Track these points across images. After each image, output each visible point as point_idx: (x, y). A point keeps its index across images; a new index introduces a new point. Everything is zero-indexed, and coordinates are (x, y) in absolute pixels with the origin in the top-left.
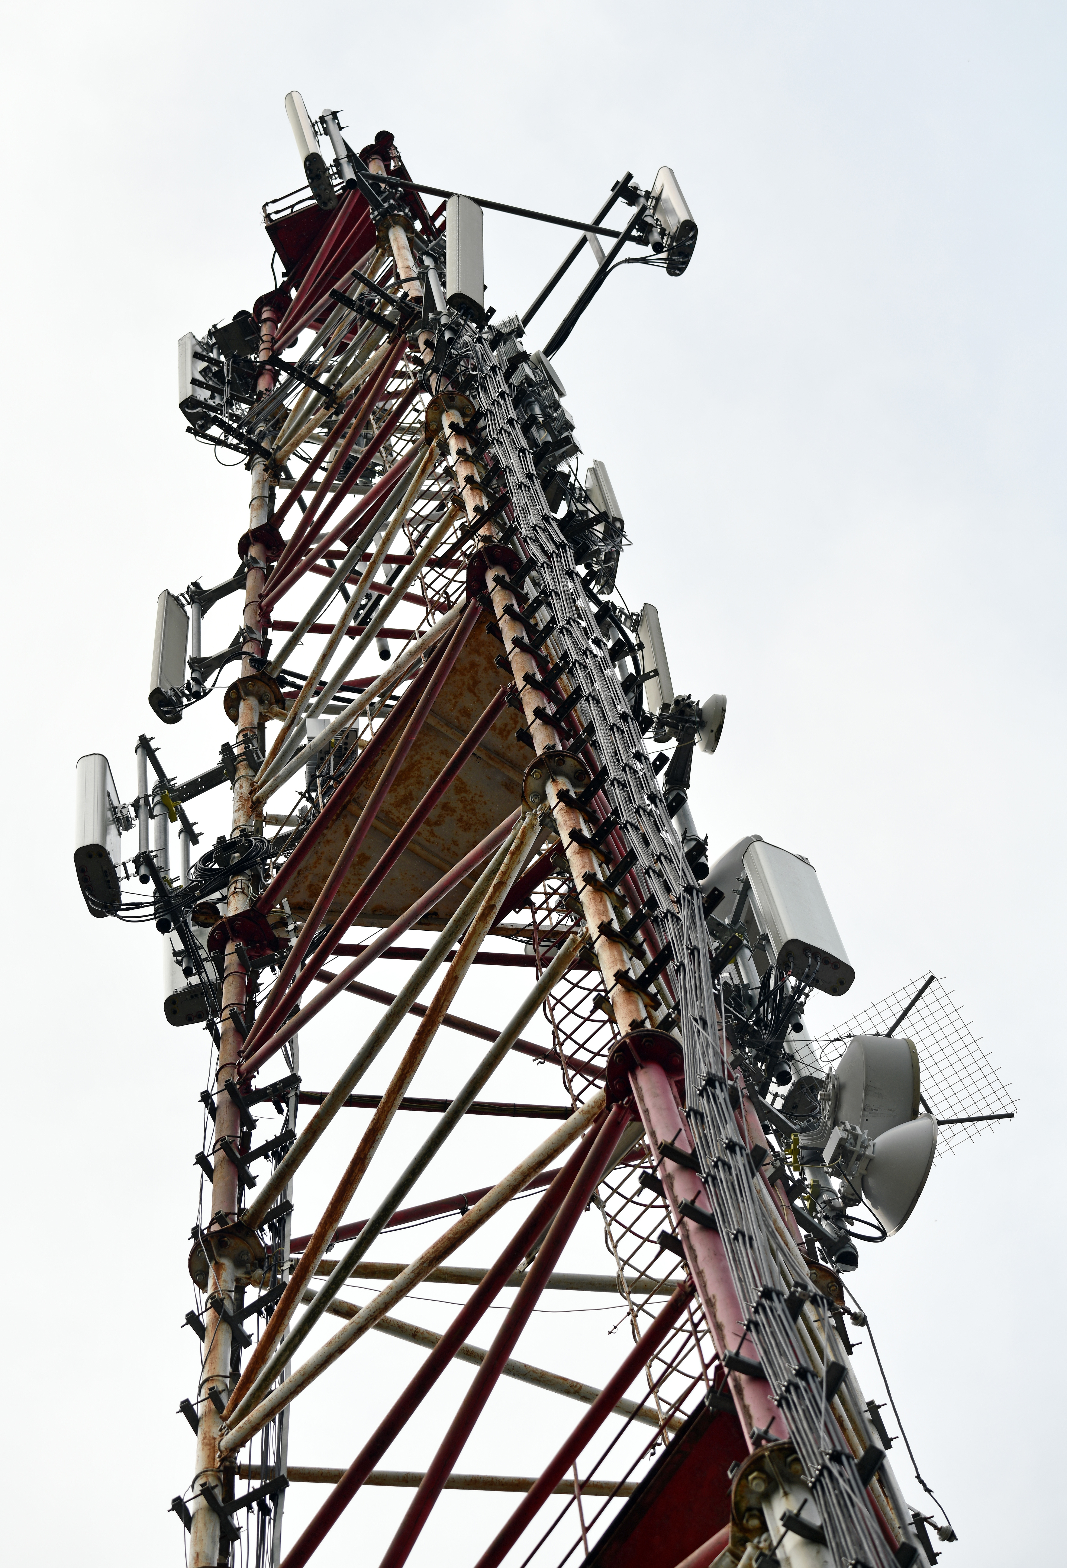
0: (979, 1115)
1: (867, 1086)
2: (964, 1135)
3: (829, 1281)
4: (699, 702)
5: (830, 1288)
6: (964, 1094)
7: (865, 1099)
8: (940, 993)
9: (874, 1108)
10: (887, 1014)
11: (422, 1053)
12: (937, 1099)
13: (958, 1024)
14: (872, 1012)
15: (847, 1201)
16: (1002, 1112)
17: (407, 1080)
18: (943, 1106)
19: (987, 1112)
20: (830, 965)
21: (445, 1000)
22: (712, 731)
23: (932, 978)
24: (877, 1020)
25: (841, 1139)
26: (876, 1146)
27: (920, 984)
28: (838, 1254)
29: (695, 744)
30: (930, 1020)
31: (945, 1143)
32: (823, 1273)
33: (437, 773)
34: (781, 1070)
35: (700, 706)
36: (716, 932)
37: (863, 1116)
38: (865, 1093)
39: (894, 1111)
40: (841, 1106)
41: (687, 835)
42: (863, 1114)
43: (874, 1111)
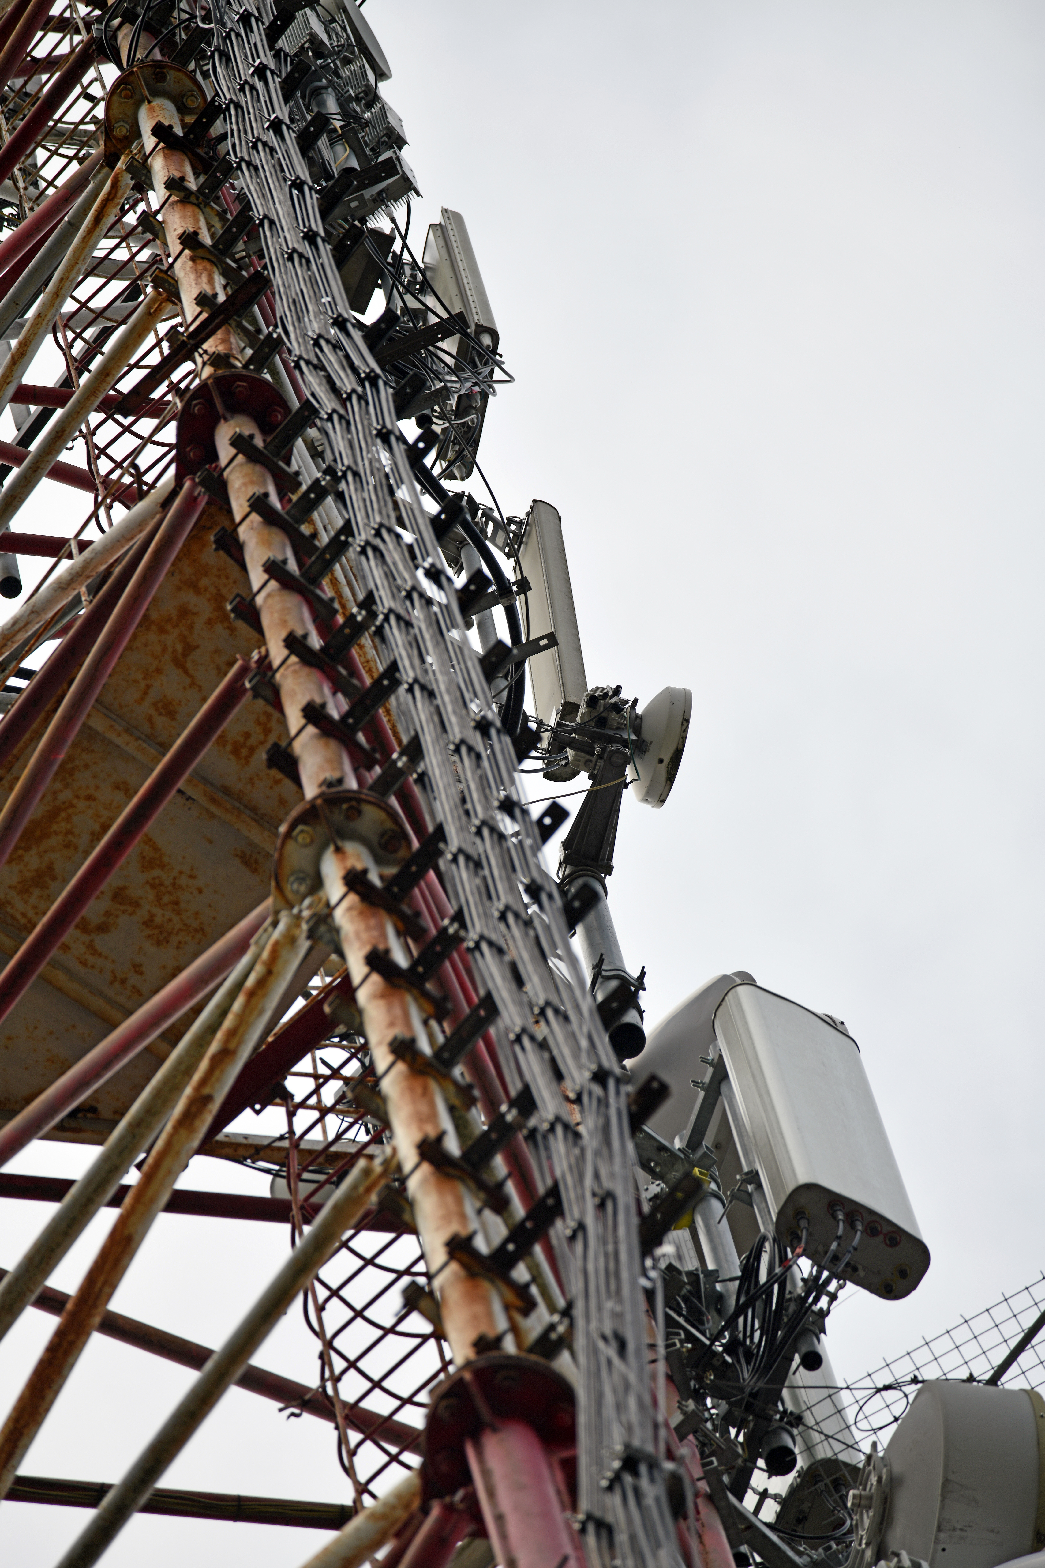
1: (946, 1482)
7: (943, 1507)
9: (958, 1526)
10: (990, 1339)
11: (55, 1387)
14: (962, 1334)
17: (24, 1441)
20: (881, 1238)
21: (105, 1283)
22: (661, 761)
24: (970, 1350)
29: (626, 786)
33: (105, 828)
34: (775, 1445)
35: (639, 710)
36: (652, 1164)
37: (937, 1541)
38: (942, 1495)
39: (998, 1533)
40: (892, 1519)
41: (604, 967)
42: (936, 1538)
43: (958, 1533)
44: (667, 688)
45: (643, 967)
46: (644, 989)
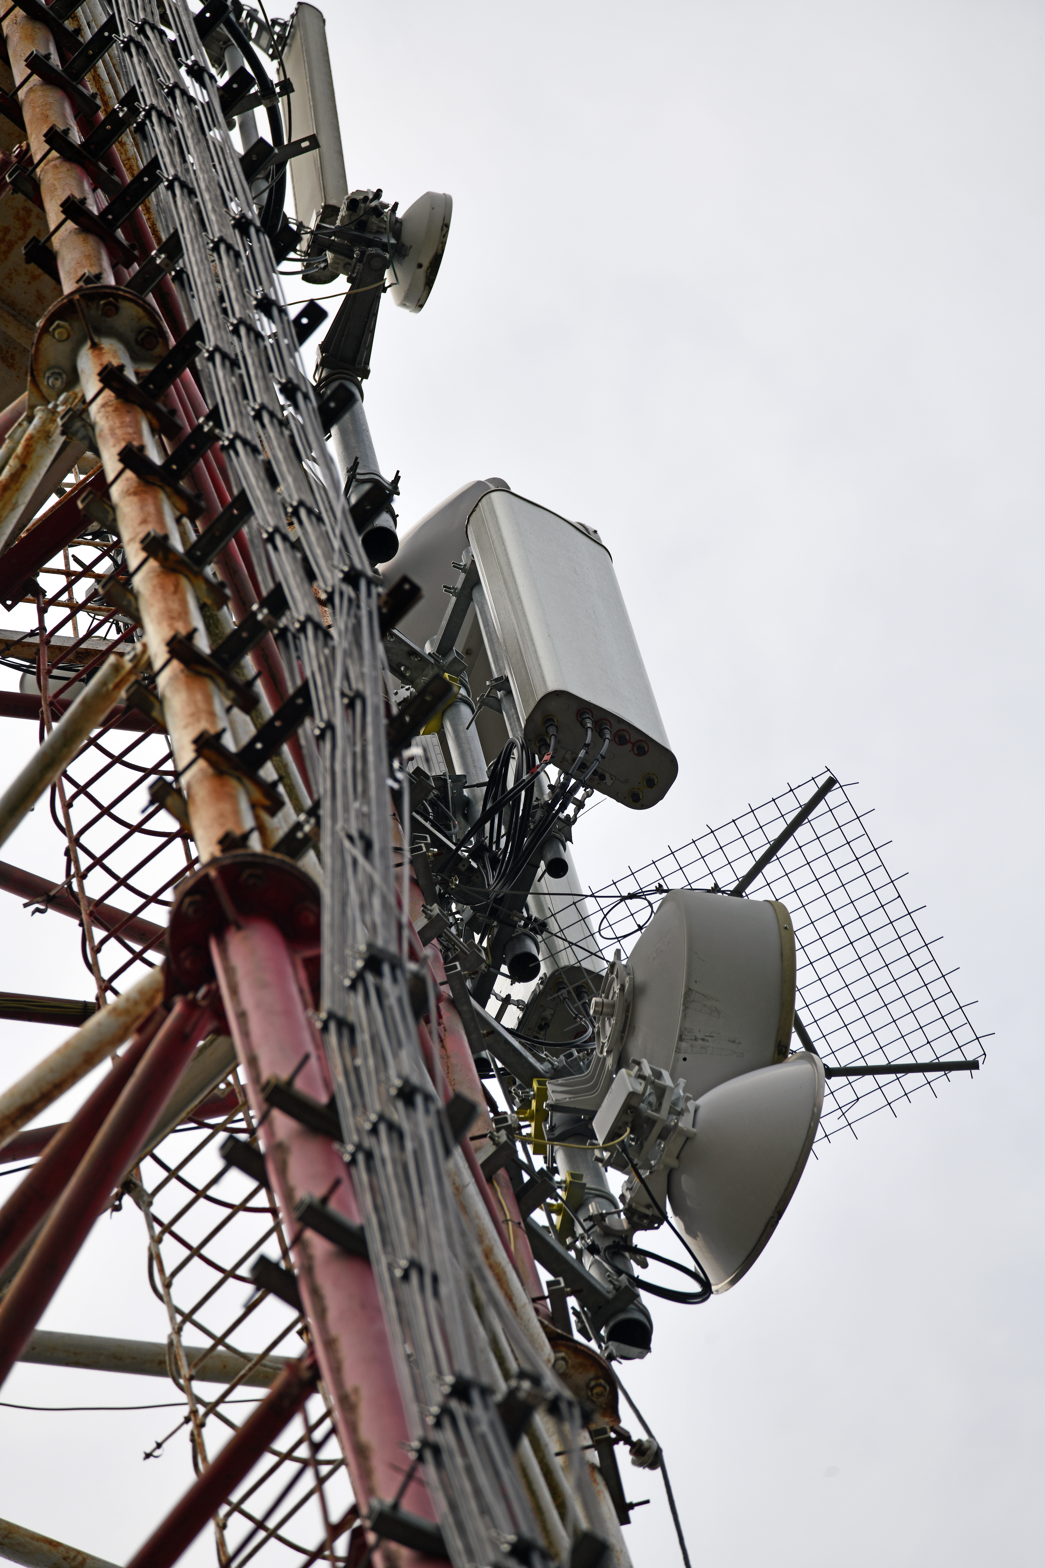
0: (909, 1060)
1: (689, 991)
2: (877, 1099)
3: (592, 1374)
4: (396, 205)
5: (592, 1389)
6: (882, 1017)
7: (684, 1016)
8: (844, 814)
9: (700, 1036)
10: (737, 850)
12: (828, 1025)
13: (878, 878)
14: (708, 845)
15: (635, 1219)
16: (957, 1057)
18: (839, 1039)
19: (925, 1057)
20: (629, 746)
22: (420, 266)
23: (831, 783)
25: (632, 1095)
26: (701, 1113)
27: (806, 794)
28: (611, 1324)
29: (384, 290)
30: (822, 867)
31: (839, 1113)
32: (580, 1360)
34: (519, 951)
35: (400, 214)
36: (402, 668)
37: (678, 1050)
38: (684, 1004)
39: (739, 1043)
40: (634, 1028)
41: (358, 471)
42: (677, 1048)
43: (700, 1042)
44: (428, 193)
45: (398, 472)
46: (398, 494)
